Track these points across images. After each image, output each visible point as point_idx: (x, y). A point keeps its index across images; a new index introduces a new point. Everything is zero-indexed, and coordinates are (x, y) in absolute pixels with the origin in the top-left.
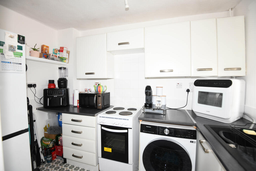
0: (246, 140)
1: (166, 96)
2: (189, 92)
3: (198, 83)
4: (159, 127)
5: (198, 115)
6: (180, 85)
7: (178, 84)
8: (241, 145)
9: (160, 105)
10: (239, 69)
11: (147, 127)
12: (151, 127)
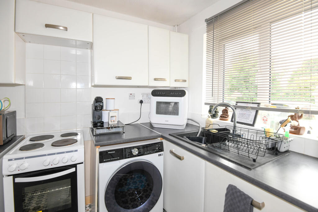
0: (220, 137)
1: (118, 110)
2: (142, 104)
3: (156, 93)
4: (125, 148)
5: (155, 126)
6: (133, 95)
7: (131, 94)
8: (214, 143)
9: (114, 122)
10: (185, 81)
11: (109, 153)
12: (114, 152)
